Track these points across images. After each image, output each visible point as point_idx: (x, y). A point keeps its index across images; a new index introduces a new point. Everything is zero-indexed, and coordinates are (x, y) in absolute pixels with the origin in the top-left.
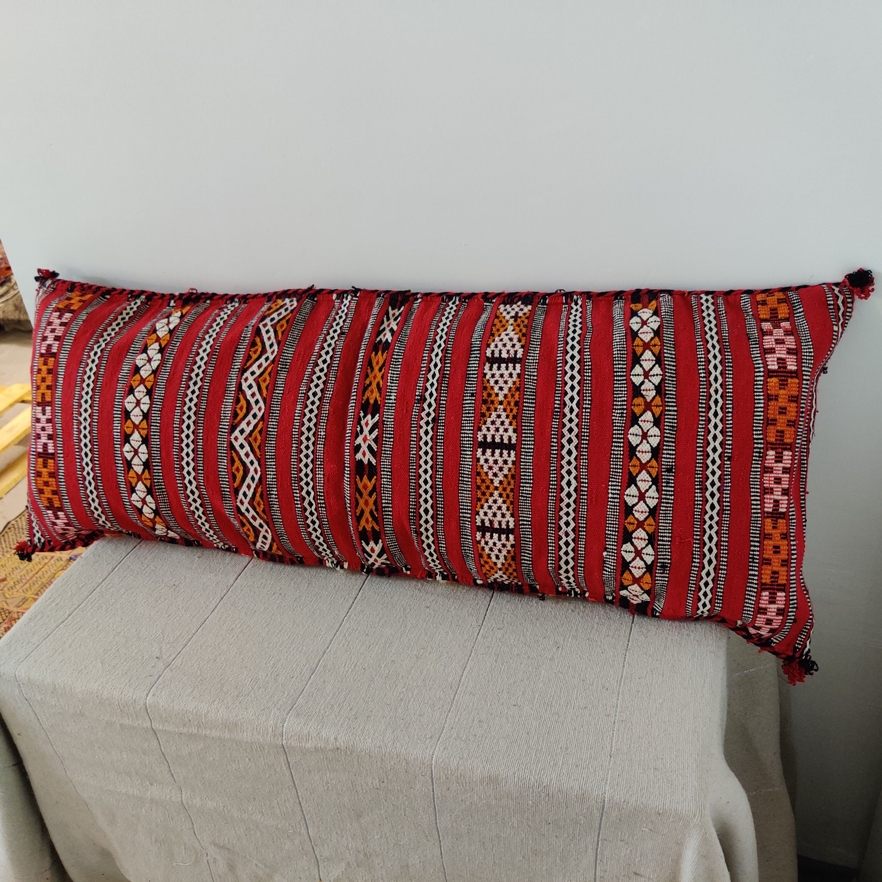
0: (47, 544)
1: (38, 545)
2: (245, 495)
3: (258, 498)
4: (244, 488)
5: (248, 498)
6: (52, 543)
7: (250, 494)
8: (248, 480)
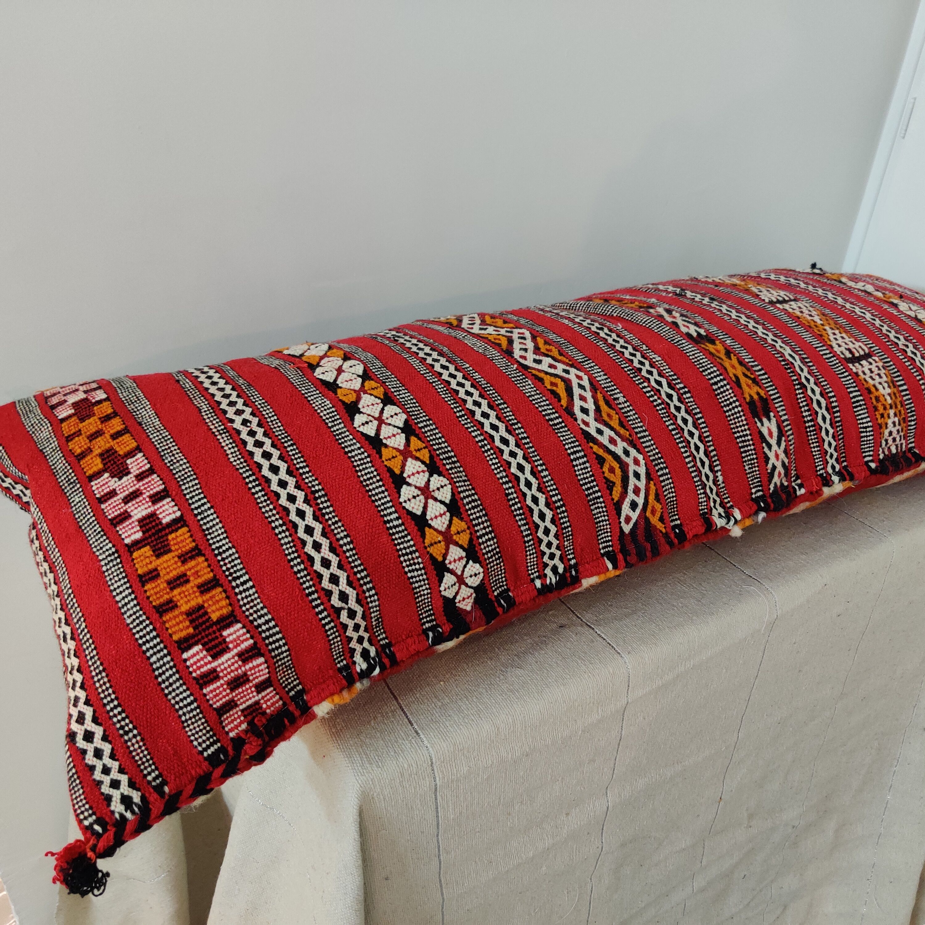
0: (153, 797)
1: (128, 815)
2: (585, 411)
3: (604, 408)
4: (578, 403)
5: (592, 413)
6: (166, 789)
7: (590, 406)
8: (577, 391)
